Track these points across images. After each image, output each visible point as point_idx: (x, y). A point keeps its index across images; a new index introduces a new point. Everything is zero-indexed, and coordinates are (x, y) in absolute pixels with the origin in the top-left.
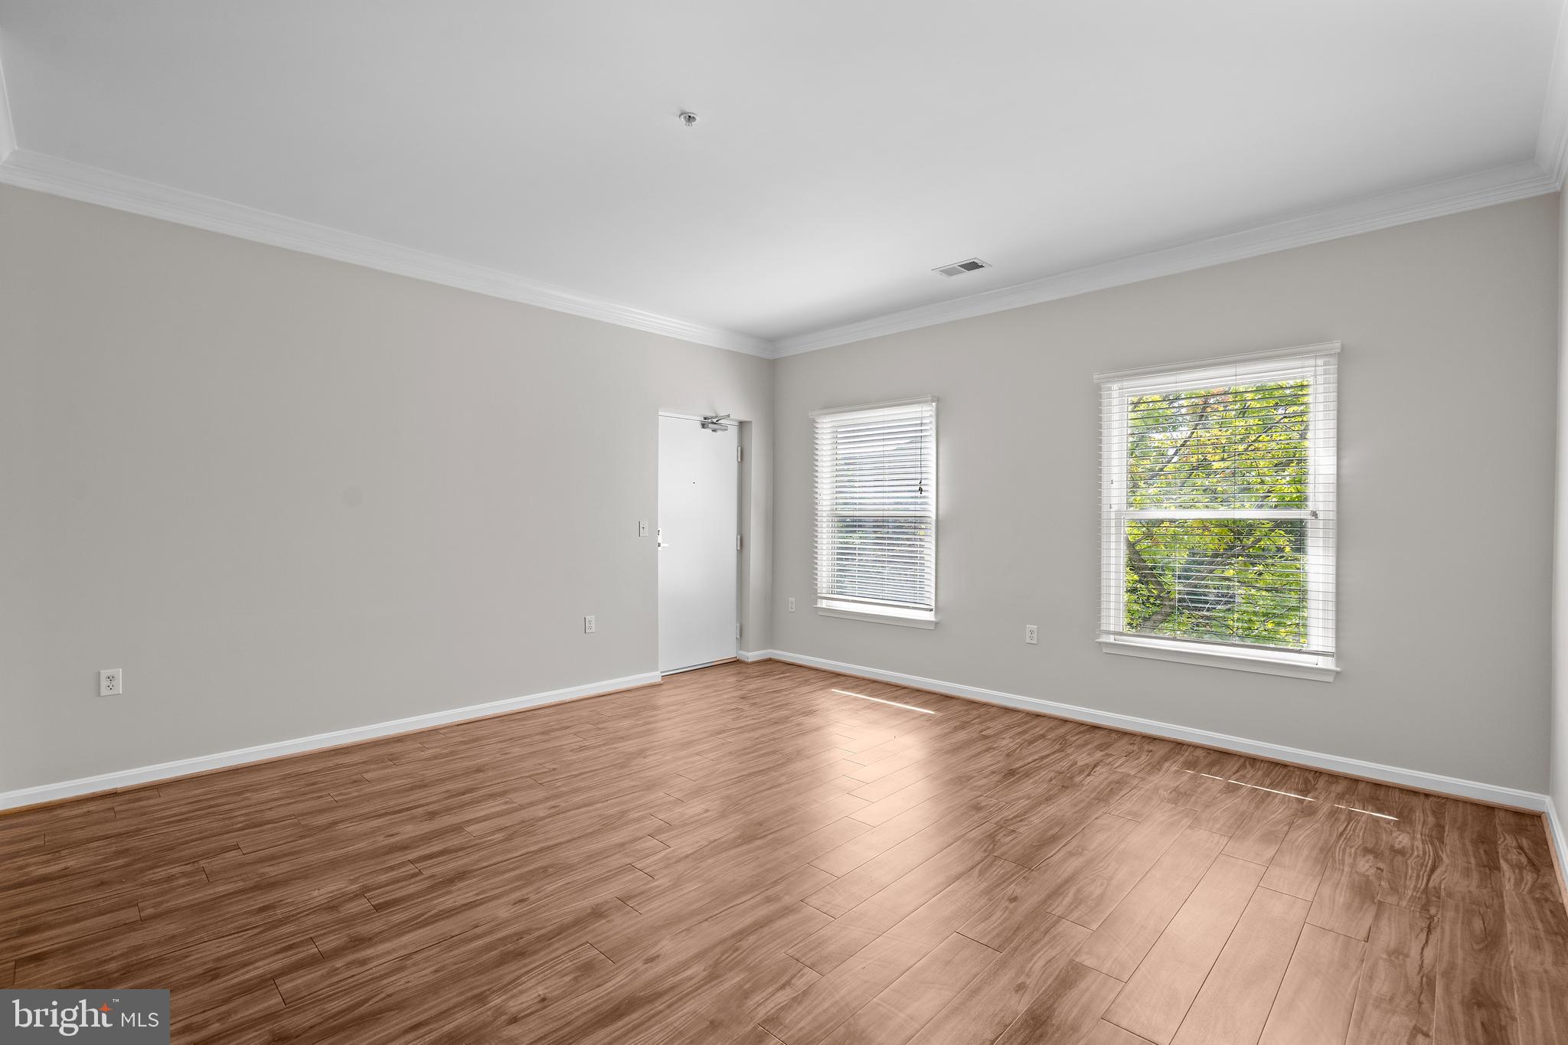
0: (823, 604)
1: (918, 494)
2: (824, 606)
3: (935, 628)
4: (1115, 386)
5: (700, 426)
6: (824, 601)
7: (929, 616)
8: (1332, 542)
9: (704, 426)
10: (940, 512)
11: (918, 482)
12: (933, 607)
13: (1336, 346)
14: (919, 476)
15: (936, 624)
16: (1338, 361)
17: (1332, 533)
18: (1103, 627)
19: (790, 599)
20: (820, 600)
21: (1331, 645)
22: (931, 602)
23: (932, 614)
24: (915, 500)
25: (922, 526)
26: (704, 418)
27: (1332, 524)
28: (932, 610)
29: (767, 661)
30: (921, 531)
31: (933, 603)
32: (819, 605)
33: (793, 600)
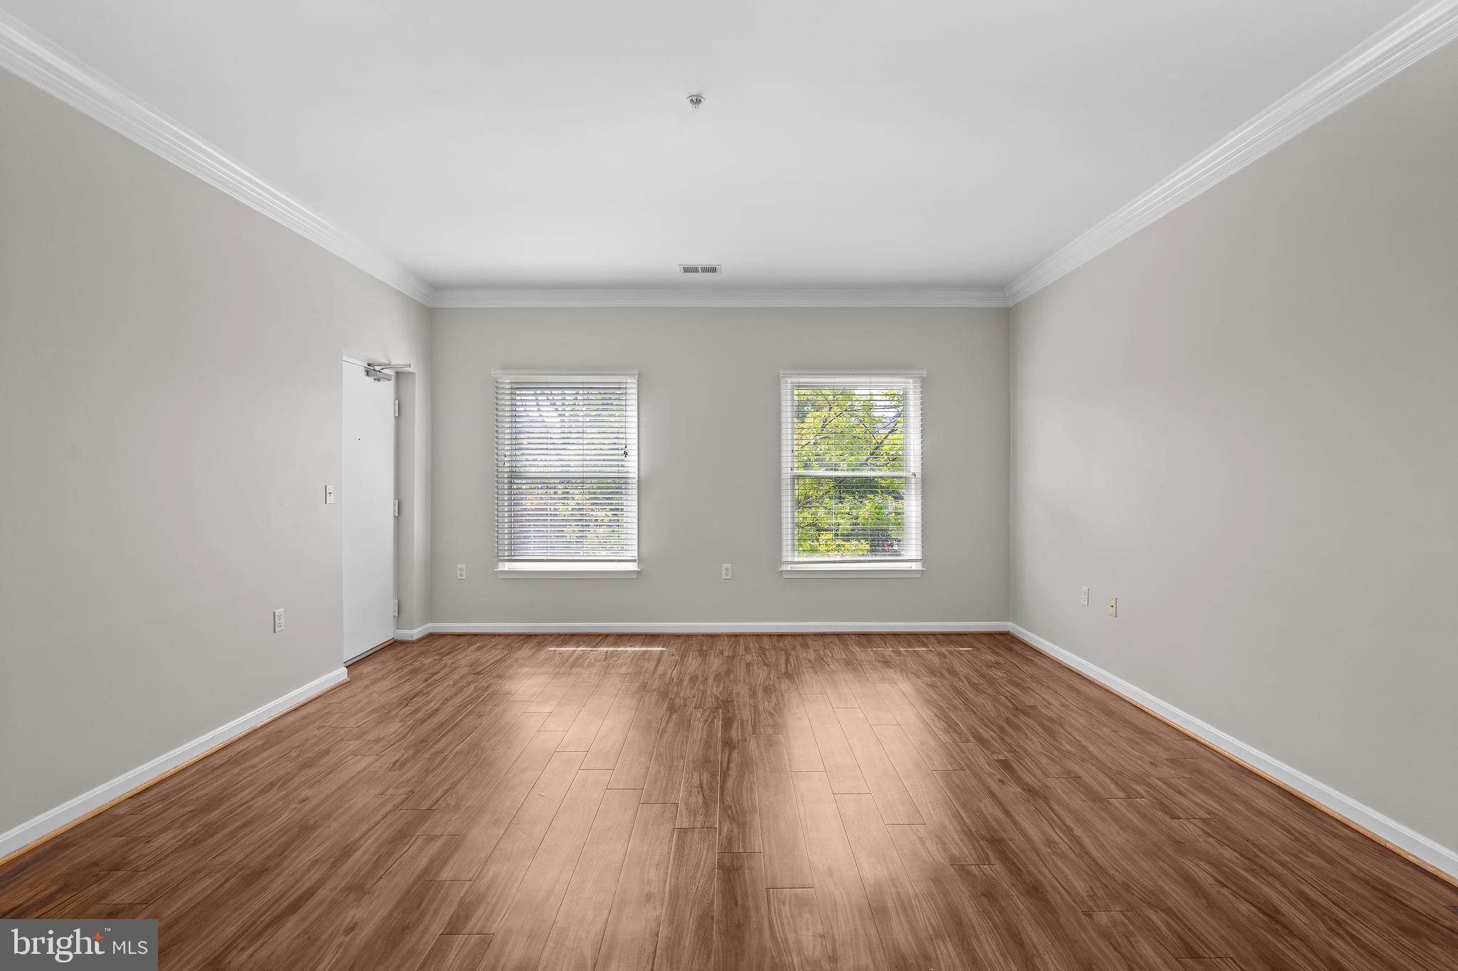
0: (506, 567)
1: (623, 457)
2: (506, 569)
3: (638, 578)
5: (364, 374)
6: (506, 563)
7: (632, 567)
8: (920, 492)
9: (368, 373)
10: (642, 473)
11: (624, 446)
12: (636, 558)
13: (924, 373)
14: (624, 441)
15: (639, 572)
16: (922, 382)
17: (919, 486)
18: (784, 559)
19: (459, 566)
20: (500, 564)
21: (920, 553)
22: (634, 554)
23: (636, 564)
24: (620, 463)
25: (623, 486)
26: (369, 365)
27: (919, 481)
28: (635, 561)
29: (432, 637)
30: (623, 491)
31: (636, 554)
32: (500, 568)
33: (463, 566)
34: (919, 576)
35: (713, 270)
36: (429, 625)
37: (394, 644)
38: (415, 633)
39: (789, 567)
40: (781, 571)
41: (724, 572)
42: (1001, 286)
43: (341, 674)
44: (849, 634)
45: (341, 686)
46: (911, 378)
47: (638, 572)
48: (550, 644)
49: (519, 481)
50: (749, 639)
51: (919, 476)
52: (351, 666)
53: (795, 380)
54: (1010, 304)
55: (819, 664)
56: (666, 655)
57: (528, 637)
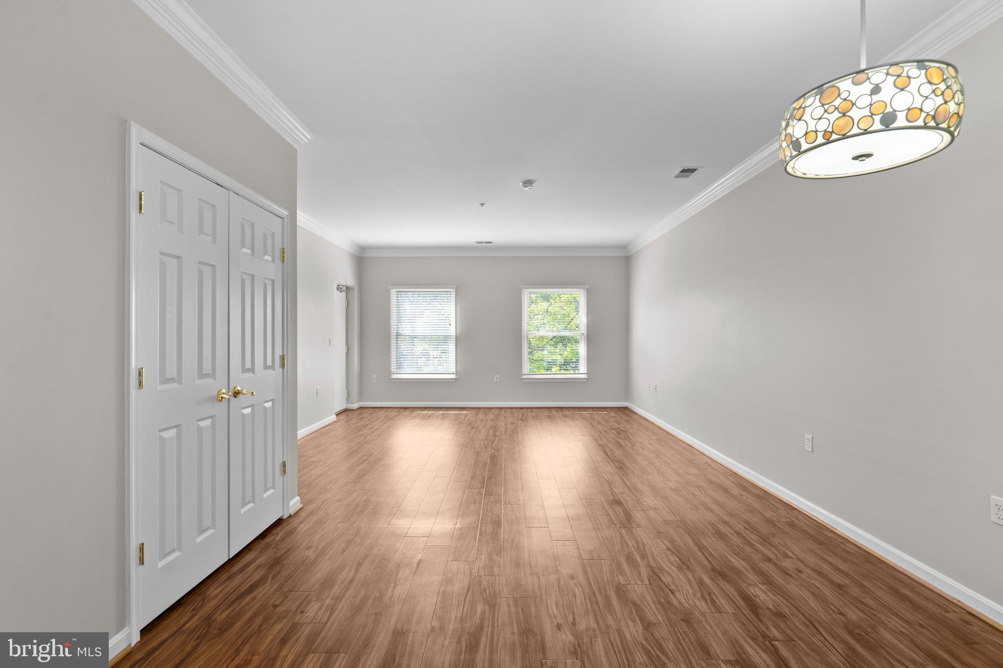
0: (395, 376)
1: (449, 326)
2: (395, 377)
3: (456, 382)
4: (526, 290)
7: (453, 376)
8: (586, 342)
9: (337, 288)
10: (457, 333)
11: (449, 321)
13: (588, 287)
14: (449, 318)
16: (587, 291)
17: (586, 339)
18: (523, 373)
19: (373, 376)
20: (393, 375)
21: (586, 370)
22: (454, 371)
23: (455, 375)
24: (447, 329)
25: (449, 339)
26: (338, 286)
27: (586, 337)
28: (454, 374)
29: (361, 408)
30: (449, 342)
31: (455, 371)
32: (392, 377)
33: (375, 376)
34: (586, 381)
35: (491, 243)
36: (360, 403)
37: (346, 410)
38: (355, 406)
39: (525, 377)
40: (522, 379)
41: (495, 379)
42: (624, 247)
43: (333, 418)
44: (553, 408)
45: (335, 422)
46: (583, 289)
47: (456, 379)
48: (417, 411)
49: (401, 337)
50: (507, 409)
51: (586, 334)
52: (338, 414)
53: (528, 290)
54: (629, 255)
55: (536, 417)
56: (469, 414)
57: (406, 408)
